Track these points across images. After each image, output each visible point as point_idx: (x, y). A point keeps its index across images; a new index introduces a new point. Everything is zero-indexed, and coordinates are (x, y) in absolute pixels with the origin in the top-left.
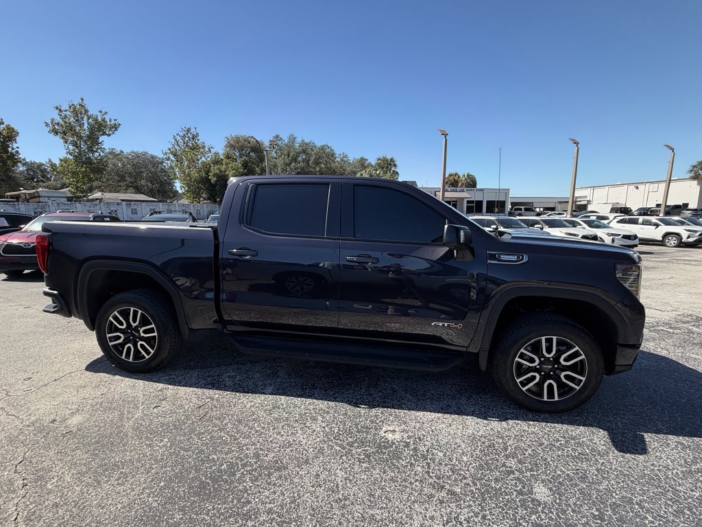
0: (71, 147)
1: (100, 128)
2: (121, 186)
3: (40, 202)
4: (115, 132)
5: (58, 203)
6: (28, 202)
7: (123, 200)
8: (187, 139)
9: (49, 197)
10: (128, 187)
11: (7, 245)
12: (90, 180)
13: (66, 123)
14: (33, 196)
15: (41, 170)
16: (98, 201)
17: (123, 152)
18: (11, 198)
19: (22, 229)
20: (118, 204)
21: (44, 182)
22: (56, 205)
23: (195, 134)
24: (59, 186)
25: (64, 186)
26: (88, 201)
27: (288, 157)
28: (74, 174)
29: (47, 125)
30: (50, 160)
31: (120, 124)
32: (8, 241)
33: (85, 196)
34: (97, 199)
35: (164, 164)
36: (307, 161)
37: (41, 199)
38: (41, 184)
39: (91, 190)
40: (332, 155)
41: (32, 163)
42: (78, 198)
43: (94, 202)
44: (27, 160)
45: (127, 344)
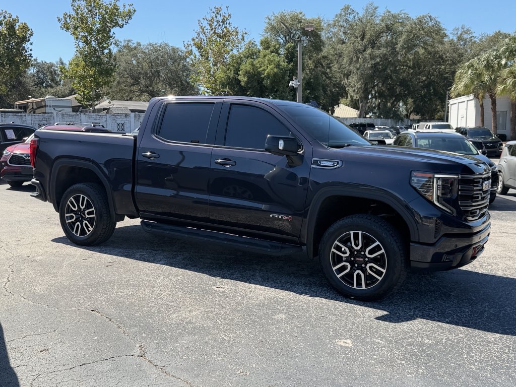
0: (81, 44)
1: (112, 18)
2: (134, 92)
3: (45, 113)
4: (129, 21)
5: (63, 115)
6: (34, 113)
7: (132, 111)
8: (215, 23)
9: (54, 107)
10: (142, 92)
11: (13, 155)
12: (98, 85)
13: (77, 14)
14: (40, 106)
15: (51, 72)
16: (105, 111)
17: (140, 45)
18: (20, 108)
19: (25, 141)
20: (126, 115)
21: (52, 87)
22: (60, 116)
23: (226, 15)
24: (67, 92)
25: (72, 92)
26: (95, 111)
27: (362, 39)
28: (82, 78)
29: (59, 20)
30: (61, 60)
31: (135, 11)
32: (14, 152)
33: (91, 105)
34: (104, 109)
35: (188, 60)
36: (392, 45)
37: (48, 110)
38: (49, 89)
39: (98, 97)
40: (438, 32)
41: (43, 64)
42: (84, 107)
43: (101, 114)
44: (38, 61)
45: (77, 222)
